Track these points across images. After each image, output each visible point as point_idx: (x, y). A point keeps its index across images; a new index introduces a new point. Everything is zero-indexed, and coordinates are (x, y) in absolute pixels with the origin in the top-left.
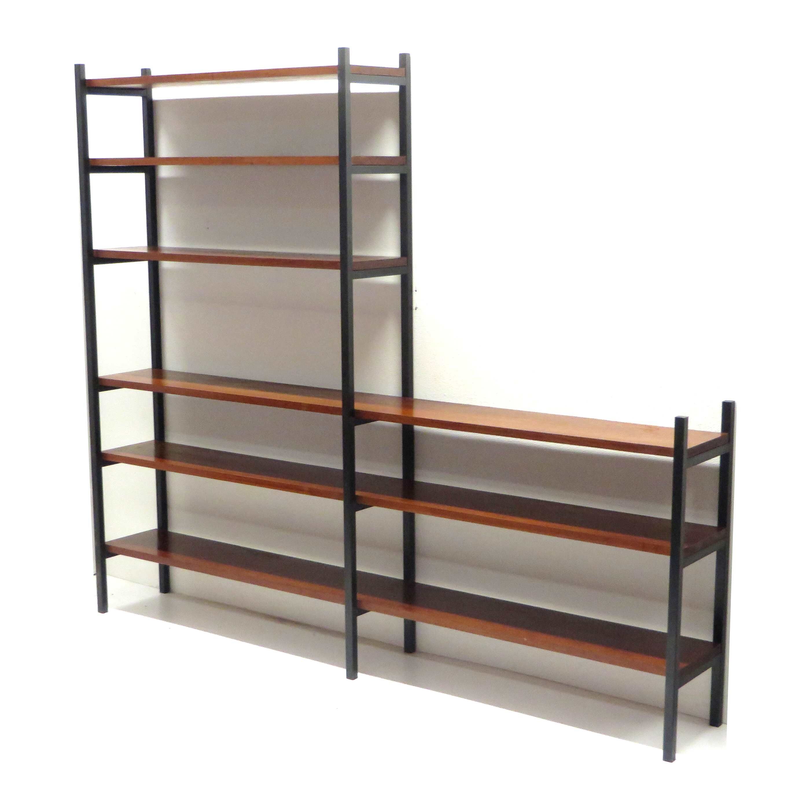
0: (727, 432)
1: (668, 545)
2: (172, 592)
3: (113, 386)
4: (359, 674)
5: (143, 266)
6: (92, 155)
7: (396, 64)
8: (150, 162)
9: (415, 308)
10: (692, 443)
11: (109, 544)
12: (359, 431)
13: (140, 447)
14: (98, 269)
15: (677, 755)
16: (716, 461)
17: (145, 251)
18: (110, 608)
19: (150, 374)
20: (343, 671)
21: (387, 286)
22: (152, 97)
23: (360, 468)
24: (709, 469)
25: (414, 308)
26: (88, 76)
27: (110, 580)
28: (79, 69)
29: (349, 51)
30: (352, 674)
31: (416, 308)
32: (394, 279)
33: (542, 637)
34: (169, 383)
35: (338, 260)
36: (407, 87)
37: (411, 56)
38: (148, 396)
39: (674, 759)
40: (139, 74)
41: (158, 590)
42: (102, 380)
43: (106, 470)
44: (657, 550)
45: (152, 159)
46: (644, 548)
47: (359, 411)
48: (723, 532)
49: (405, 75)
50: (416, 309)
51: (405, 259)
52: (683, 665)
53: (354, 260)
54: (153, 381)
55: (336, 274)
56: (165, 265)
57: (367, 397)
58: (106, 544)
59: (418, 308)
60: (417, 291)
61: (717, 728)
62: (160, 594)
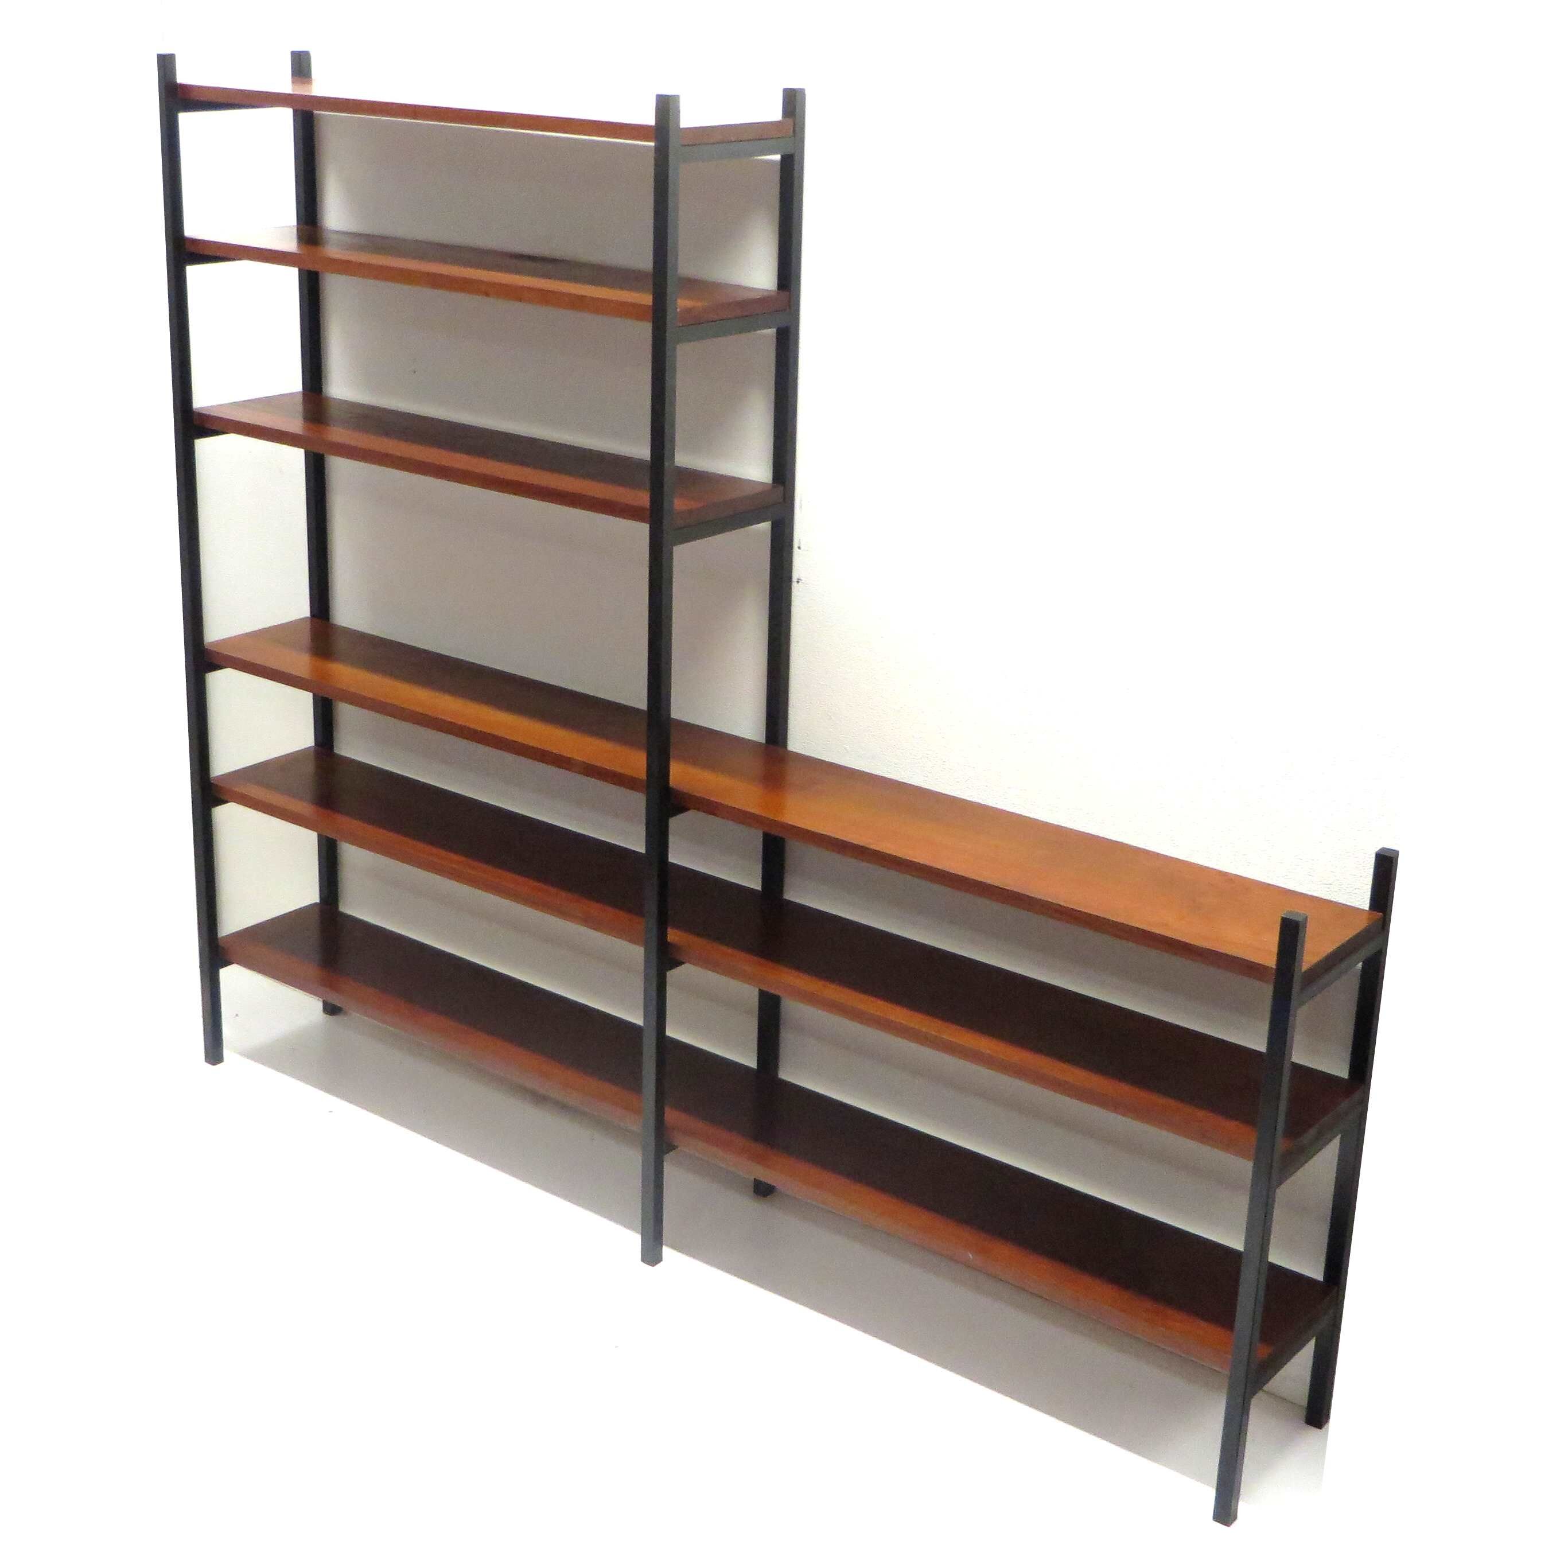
0: (1379, 914)
9: (796, 580)
11: (225, 944)
19: (306, 633)
25: (794, 578)
26: (184, 76)
28: (166, 64)
29: (678, 100)
30: (651, 1255)
31: (799, 579)
36: (796, 158)
37: (807, 92)
47: (676, 790)
49: (794, 131)
50: (798, 582)
52: (1262, 1352)
59: (801, 580)
60: (802, 548)
61: (1319, 1430)
62: (325, 1015)
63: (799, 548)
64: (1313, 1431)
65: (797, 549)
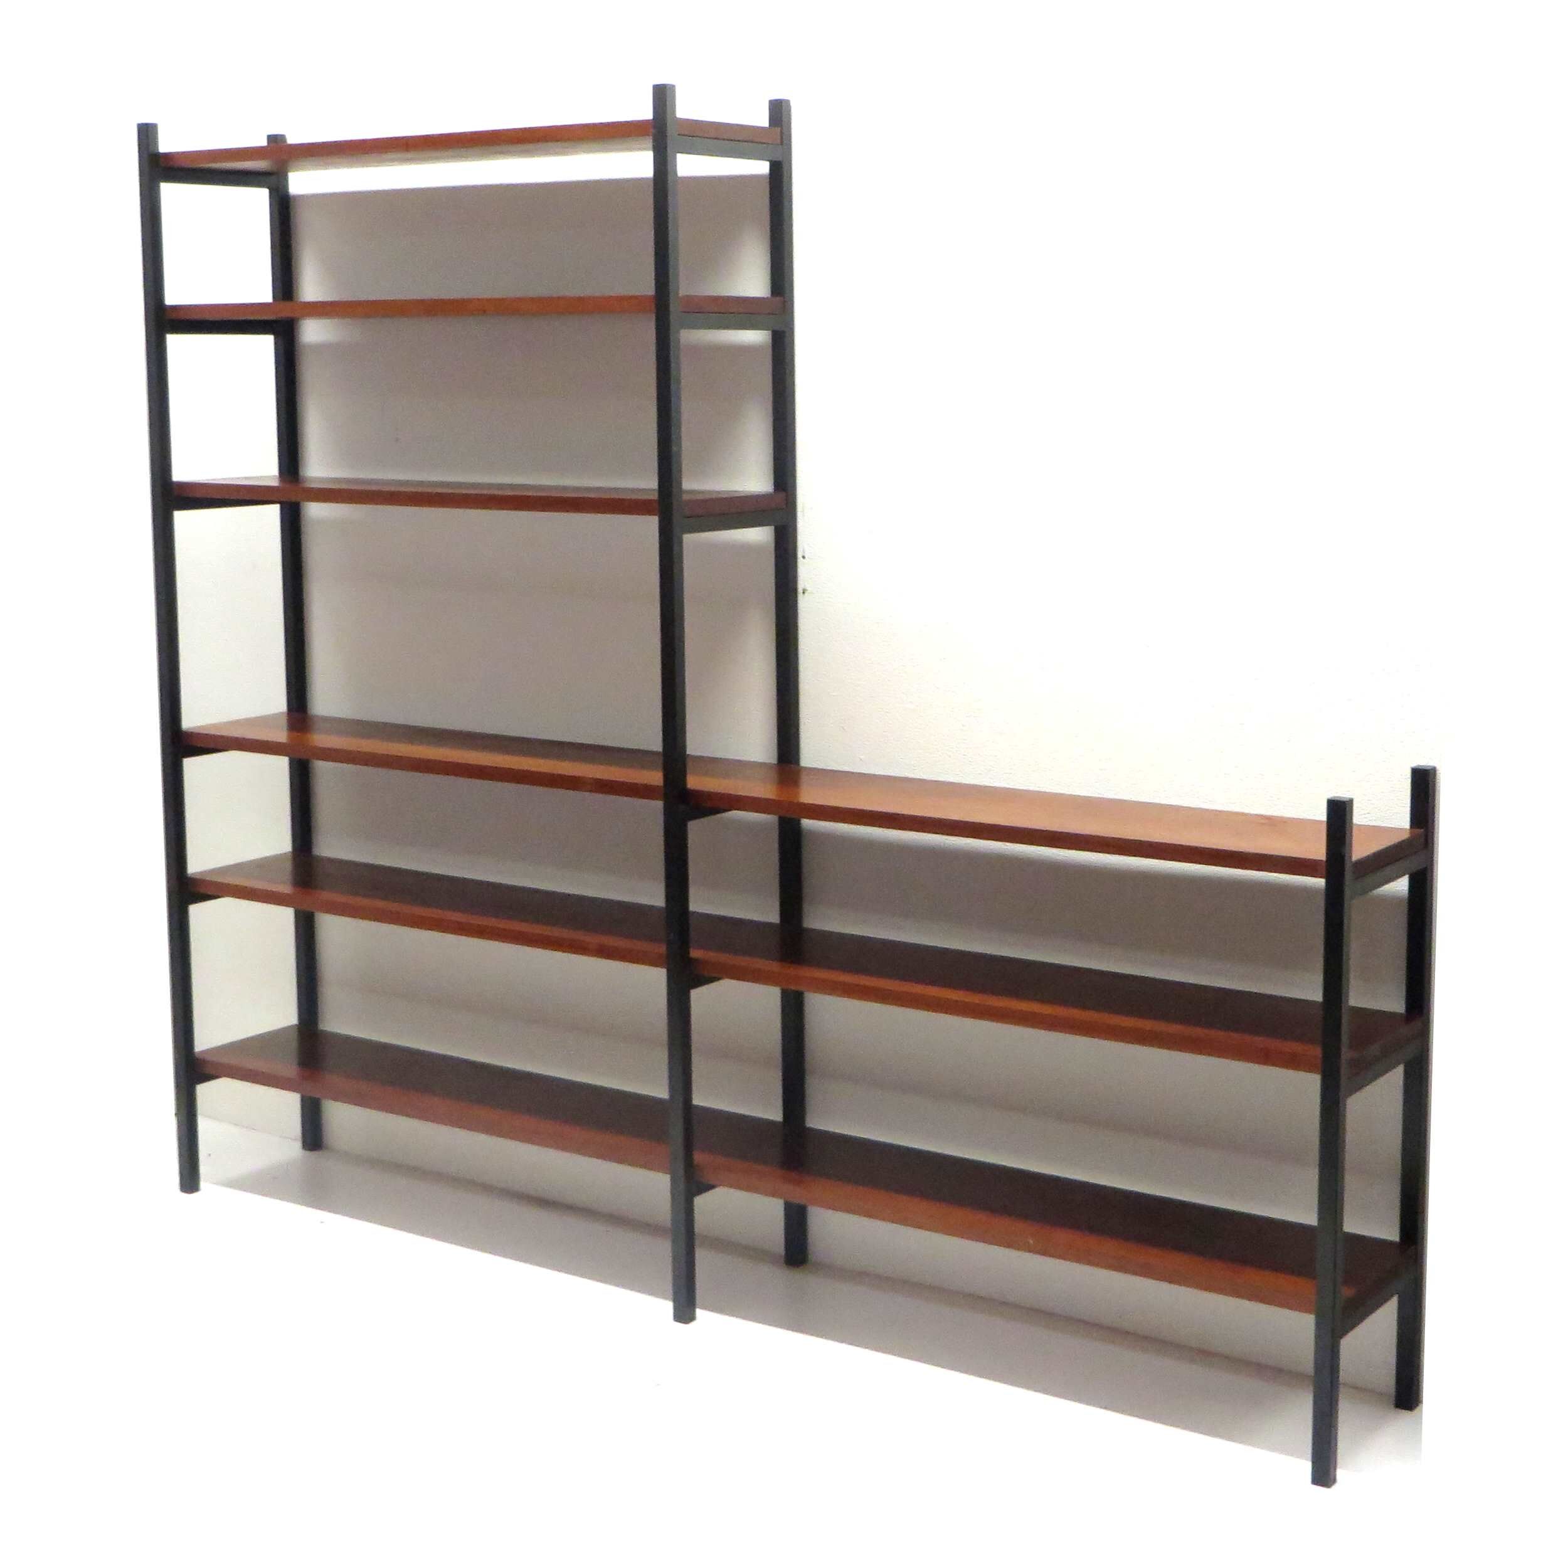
0: (1422, 828)
1: (1317, 1051)
2: (327, 1148)
3: (212, 746)
4: (699, 1312)
5: (271, 513)
6: (172, 298)
7: (762, 120)
8: (285, 311)
9: (802, 591)
10: (1360, 849)
11: (201, 1057)
12: (696, 829)
13: (262, 865)
14: (182, 519)
15: (1340, 1473)
16: (1401, 886)
17: (275, 483)
18: (203, 1184)
19: (284, 722)
20: (667, 1307)
21: (746, 549)
22: (288, 189)
23: (700, 902)
24: (1391, 901)
25: (800, 590)
26: (166, 145)
27: (204, 1125)
28: (147, 134)
29: (674, 91)
30: (684, 1312)
31: (804, 590)
32: (759, 536)
33: (1062, 1236)
34: (321, 739)
35: (655, 496)
36: (785, 164)
37: (792, 104)
38: (280, 766)
39: (1334, 1481)
40: (263, 143)
41: (298, 1145)
42: (190, 735)
43: (197, 912)
44: (1292, 1062)
45: (288, 304)
46: (1265, 1057)
47: (693, 791)
48: (1418, 1024)
49: (781, 140)
50: (804, 593)
51: (782, 495)
52: (1347, 1292)
53: (685, 497)
54: (289, 737)
55: (652, 523)
56: (314, 511)
57: (712, 764)
58: (197, 1056)
59: (807, 590)
60: (806, 557)
61: (1409, 1412)
62: (304, 1152)
63: (804, 557)
64: (1405, 1414)
65: (802, 559)
